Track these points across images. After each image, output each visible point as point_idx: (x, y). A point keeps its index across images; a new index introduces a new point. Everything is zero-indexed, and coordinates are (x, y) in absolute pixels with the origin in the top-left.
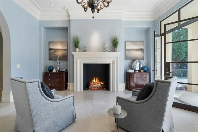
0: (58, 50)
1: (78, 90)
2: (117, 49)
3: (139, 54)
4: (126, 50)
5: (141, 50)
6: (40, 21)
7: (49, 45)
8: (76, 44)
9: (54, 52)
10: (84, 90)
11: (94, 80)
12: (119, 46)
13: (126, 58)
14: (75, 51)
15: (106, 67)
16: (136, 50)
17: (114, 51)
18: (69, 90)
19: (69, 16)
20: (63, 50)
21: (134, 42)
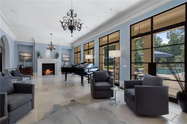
0: (25, 56)
1: (40, 75)
2: (58, 58)
3: (68, 59)
4: (62, 57)
5: (69, 58)
6: (15, 41)
7: (19, 54)
8: (38, 55)
9: (23, 57)
10: (42, 75)
11: (47, 71)
12: (59, 56)
13: (62, 61)
14: (38, 58)
15: (53, 65)
16: (67, 57)
17: (57, 58)
18: (34, 76)
19: (34, 41)
20: (28, 56)
21: (66, 55)
